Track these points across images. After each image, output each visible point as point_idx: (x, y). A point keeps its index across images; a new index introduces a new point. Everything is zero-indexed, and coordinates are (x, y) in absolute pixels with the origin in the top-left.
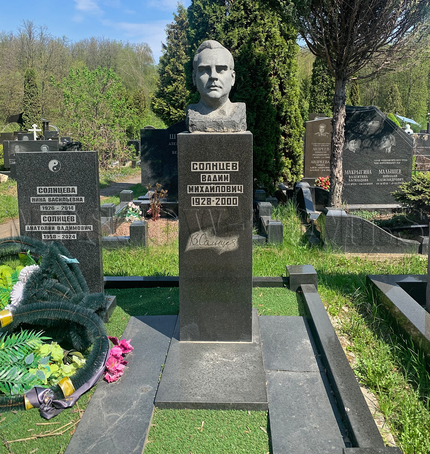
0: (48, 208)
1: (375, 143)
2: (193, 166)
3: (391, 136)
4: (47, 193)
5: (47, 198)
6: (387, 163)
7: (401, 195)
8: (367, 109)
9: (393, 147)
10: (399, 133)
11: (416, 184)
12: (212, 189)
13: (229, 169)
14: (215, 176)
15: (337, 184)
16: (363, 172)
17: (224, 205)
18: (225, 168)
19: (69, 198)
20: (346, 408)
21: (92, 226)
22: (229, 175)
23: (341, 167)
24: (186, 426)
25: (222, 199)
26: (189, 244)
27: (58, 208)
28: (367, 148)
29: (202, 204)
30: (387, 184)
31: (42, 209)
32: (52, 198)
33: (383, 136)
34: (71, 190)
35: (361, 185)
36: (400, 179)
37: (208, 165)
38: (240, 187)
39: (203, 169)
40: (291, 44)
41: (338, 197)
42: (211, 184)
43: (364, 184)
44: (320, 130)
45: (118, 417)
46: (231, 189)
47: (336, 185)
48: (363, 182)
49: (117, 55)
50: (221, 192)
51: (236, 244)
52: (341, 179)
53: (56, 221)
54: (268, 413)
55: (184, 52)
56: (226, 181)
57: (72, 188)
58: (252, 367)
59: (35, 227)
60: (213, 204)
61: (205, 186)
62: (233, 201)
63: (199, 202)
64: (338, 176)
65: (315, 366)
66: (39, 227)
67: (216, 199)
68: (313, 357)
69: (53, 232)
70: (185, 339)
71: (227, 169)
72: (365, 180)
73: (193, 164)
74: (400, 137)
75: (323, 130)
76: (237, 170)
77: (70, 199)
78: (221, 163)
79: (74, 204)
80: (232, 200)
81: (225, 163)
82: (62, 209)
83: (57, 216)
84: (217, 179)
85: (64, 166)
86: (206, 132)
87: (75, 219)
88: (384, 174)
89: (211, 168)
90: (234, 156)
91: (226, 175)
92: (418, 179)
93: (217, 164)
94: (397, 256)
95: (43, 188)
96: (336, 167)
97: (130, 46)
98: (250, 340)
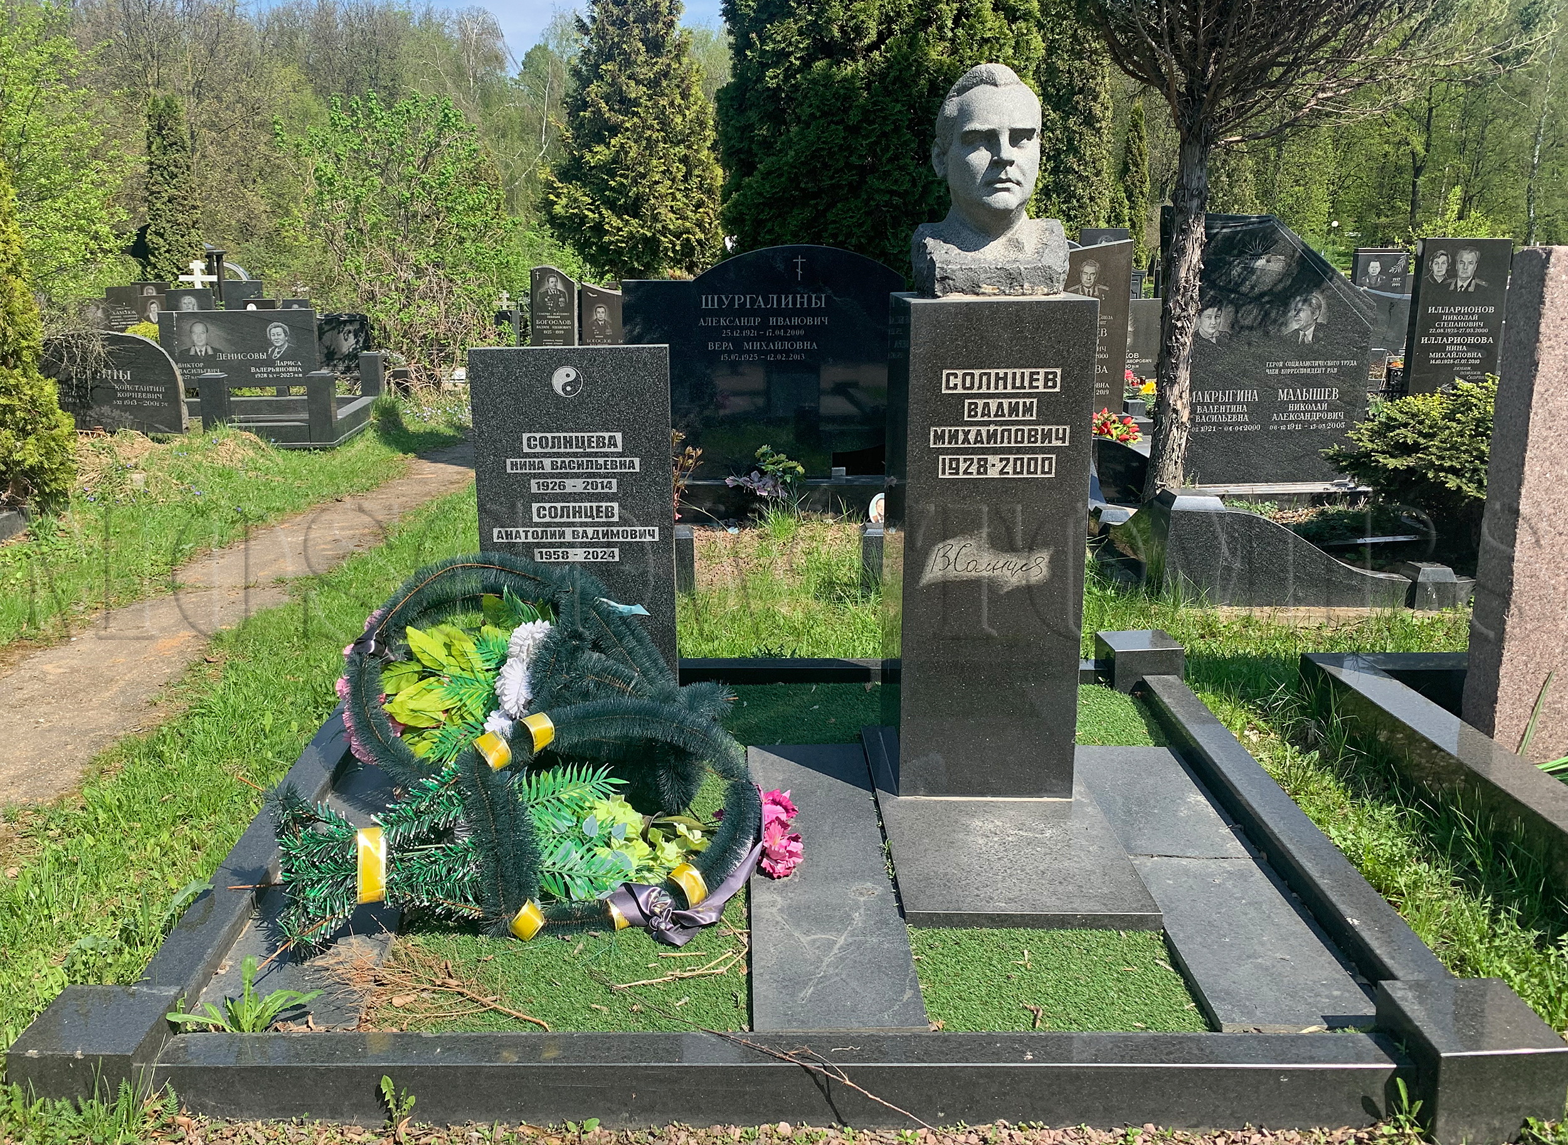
0: (551, 486)
1: (1273, 315)
2: (948, 381)
3: (1317, 298)
4: (548, 450)
5: (547, 462)
6: (1303, 371)
7: (1352, 457)
8: (1253, 223)
9: (1319, 327)
10: (1338, 288)
11: (1394, 428)
12: (992, 436)
13: (1037, 387)
14: (1000, 405)
15: (1175, 430)
16: (1235, 395)
17: (1020, 476)
18: (1026, 384)
19: (601, 461)
20: (1349, 920)
21: (657, 529)
22: (1035, 401)
23: (1188, 382)
24: (990, 959)
25: (1016, 460)
26: (928, 569)
27: (574, 485)
28: (1251, 328)
29: (965, 472)
30: (1299, 427)
31: (534, 489)
32: (559, 460)
33: (1294, 296)
34: (606, 441)
35: (1228, 432)
36: (1335, 416)
37: (984, 378)
38: (1061, 431)
39: (972, 387)
40: (1023, 34)
41: (1176, 463)
42: (989, 423)
43: (1237, 428)
44: (1085, 278)
45: (835, 942)
46: (1039, 437)
47: (1171, 430)
48: (1233, 425)
49: (397, 45)
50: (1013, 445)
51: (1045, 569)
52: (1185, 415)
53: (568, 517)
54: (1165, 935)
55: (640, 44)
56: (1028, 418)
57: (611, 437)
58: (1095, 847)
59: (518, 532)
60: (993, 473)
61: (974, 430)
62: (1043, 466)
63: (957, 468)
64: (1179, 407)
65: (1235, 847)
66: (526, 532)
67: (1001, 460)
68: (1225, 830)
69: (561, 545)
70: (914, 791)
71: (1031, 387)
72: (1241, 418)
73: (948, 375)
74: (1341, 301)
75: (1092, 277)
76: (1057, 390)
77: (605, 464)
78: (1018, 371)
79: (613, 476)
80: (1040, 462)
81: (1027, 372)
82: (585, 488)
83: (571, 505)
84: (1006, 411)
85: (590, 381)
86: (977, 294)
87: (616, 511)
88: (1290, 402)
89: (992, 385)
90: (1050, 355)
91: (1028, 401)
92: (1401, 412)
93: (1006, 374)
94: (1351, 614)
95: (538, 435)
96: (1173, 381)
97: (436, 18)
98: (1069, 793)
